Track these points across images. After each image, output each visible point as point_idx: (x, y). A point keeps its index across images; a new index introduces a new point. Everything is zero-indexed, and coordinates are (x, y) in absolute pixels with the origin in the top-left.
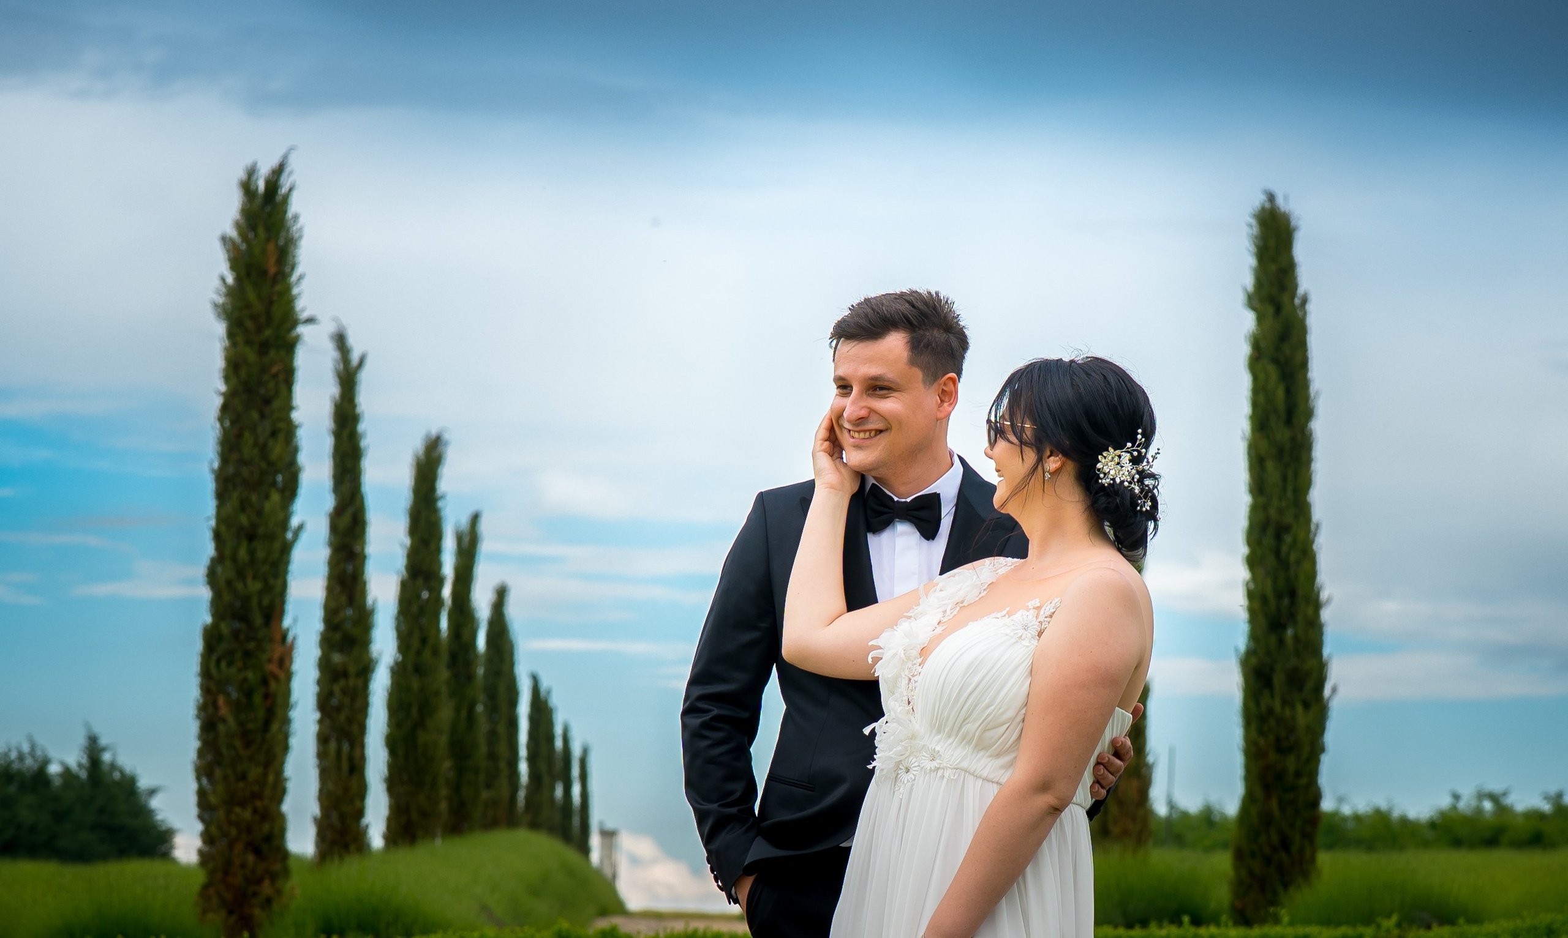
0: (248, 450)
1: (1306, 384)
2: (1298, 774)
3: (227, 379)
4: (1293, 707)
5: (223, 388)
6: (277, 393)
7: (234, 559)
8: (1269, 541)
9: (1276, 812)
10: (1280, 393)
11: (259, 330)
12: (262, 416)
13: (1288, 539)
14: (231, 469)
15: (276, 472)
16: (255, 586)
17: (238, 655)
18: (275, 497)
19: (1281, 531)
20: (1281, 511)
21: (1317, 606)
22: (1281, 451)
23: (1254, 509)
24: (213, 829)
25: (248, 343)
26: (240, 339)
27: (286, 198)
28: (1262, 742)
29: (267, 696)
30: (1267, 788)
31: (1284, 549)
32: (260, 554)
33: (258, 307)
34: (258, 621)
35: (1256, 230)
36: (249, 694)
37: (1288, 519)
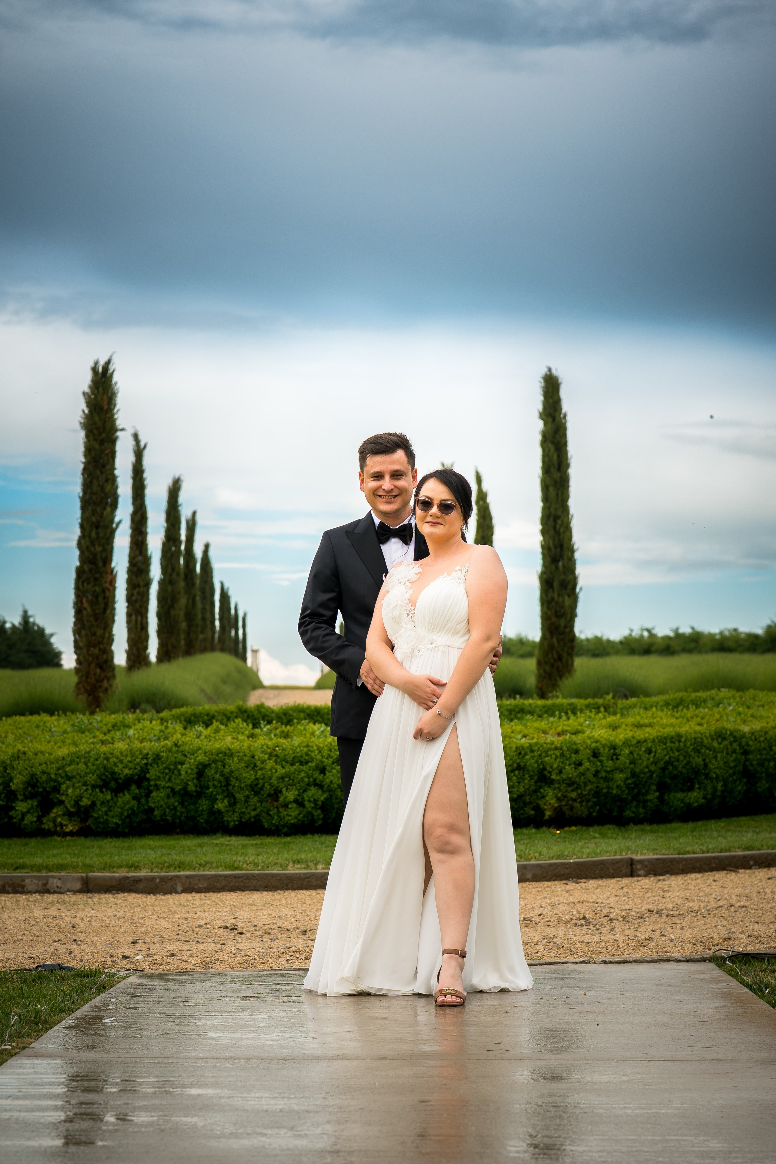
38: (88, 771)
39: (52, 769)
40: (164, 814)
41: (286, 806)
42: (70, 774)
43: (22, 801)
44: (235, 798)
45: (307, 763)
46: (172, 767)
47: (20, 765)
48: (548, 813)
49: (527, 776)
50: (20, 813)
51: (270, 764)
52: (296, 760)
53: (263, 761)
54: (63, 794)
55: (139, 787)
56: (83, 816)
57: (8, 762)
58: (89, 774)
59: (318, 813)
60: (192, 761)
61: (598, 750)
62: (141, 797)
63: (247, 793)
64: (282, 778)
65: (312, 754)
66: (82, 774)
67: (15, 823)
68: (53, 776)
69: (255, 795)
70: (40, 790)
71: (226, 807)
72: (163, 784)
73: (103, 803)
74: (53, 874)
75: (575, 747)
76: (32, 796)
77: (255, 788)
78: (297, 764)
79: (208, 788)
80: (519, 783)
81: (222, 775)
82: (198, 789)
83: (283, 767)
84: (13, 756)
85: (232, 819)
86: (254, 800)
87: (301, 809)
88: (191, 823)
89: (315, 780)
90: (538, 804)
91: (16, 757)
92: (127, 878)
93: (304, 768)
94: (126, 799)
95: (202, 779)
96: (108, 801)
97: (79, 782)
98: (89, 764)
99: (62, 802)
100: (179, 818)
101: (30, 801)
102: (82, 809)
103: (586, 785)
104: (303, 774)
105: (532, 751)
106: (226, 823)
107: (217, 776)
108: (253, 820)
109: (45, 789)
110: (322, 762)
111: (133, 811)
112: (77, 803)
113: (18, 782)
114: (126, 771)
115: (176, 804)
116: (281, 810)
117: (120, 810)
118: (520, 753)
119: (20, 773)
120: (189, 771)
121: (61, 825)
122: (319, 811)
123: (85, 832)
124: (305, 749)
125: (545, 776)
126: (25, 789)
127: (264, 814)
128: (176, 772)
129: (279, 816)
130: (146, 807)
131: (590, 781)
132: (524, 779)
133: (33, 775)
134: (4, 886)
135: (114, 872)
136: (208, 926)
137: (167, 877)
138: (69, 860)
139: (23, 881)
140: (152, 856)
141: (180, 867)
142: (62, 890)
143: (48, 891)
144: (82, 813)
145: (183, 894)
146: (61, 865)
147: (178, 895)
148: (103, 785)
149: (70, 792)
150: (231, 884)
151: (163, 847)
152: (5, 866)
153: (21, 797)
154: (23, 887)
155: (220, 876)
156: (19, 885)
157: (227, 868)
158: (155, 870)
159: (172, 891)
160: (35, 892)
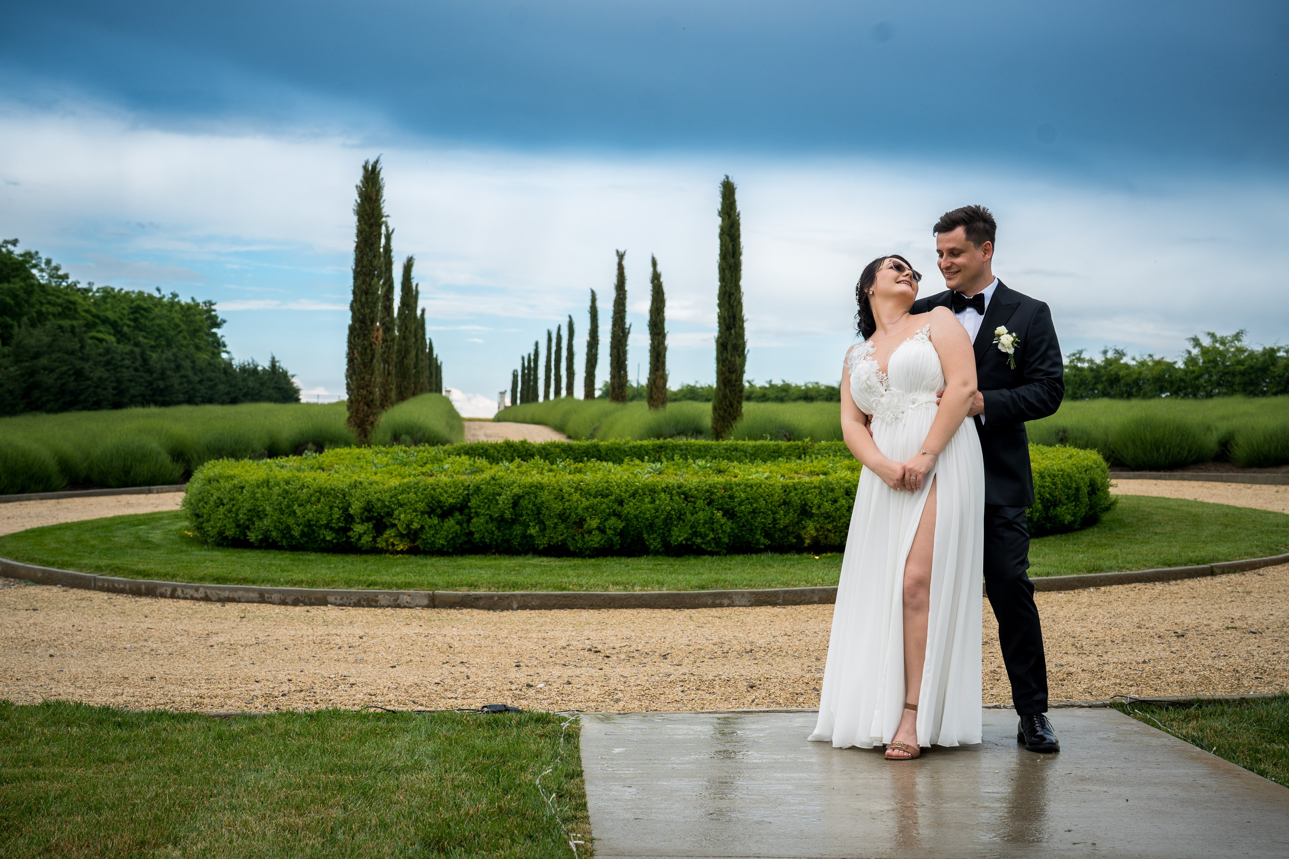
0: (365, 263)
1: (739, 244)
2: (736, 381)
3: (358, 237)
4: (735, 357)
5: (356, 240)
6: (376, 242)
7: (360, 302)
8: (727, 298)
9: (729, 394)
10: (730, 246)
11: (369, 219)
12: (370, 250)
13: (732, 298)
14: (359, 269)
15: (375, 270)
16: (367, 310)
17: (362, 335)
18: (375, 279)
19: (730, 295)
20: (730, 288)
21: (743, 321)
22: (731, 267)
23: (721, 287)
24: (352, 397)
25: (365, 224)
26: (362, 222)
27: (379, 172)
28: (724, 369)
29: (371, 350)
30: (725, 385)
31: (732, 301)
32: (370, 300)
33: (369, 211)
34: (369, 323)
35: (722, 189)
36: (365, 349)
37: (733, 291)
38: (417, 499)
39: (386, 497)
40: (483, 537)
41: (590, 532)
42: (402, 502)
43: (359, 523)
44: (545, 525)
45: (607, 496)
46: (491, 497)
47: (358, 493)
48: (807, 541)
49: (792, 510)
50: (357, 534)
51: (576, 496)
52: (598, 494)
53: (570, 494)
54: (395, 519)
55: (461, 513)
56: (412, 537)
57: (346, 490)
58: (419, 502)
59: (616, 539)
60: (509, 493)
61: (850, 489)
62: (463, 522)
63: (556, 520)
64: (587, 509)
65: (612, 489)
66: (413, 502)
67: (353, 542)
68: (387, 503)
69: (562, 523)
70: (375, 514)
71: (537, 532)
72: (483, 511)
73: (430, 527)
74: (403, 591)
75: (831, 486)
76: (368, 520)
77: (563, 517)
78: (599, 497)
79: (522, 516)
80: (785, 516)
81: (534, 505)
82: (513, 517)
83: (588, 500)
84: (350, 485)
86: (562, 527)
87: (603, 535)
88: (506, 545)
89: (614, 510)
90: (799, 534)
91: (355, 485)
92: (469, 595)
93: (606, 500)
94: (450, 523)
95: (517, 508)
96: (435, 526)
97: (410, 508)
98: (419, 494)
99: (395, 525)
100: (496, 541)
101: (366, 524)
102: (412, 532)
103: (840, 518)
104: (604, 506)
105: (796, 489)
106: (536, 546)
107: (530, 506)
108: (560, 543)
109: (379, 514)
110: (620, 496)
111: (457, 533)
112: (408, 526)
113: (356, 508)
114: (451, 500)
115: (494, 529)
116: (585, 536)
117: (446, 533)
118: (785, 491)
119: (358, 500)
120: (506, 502)
121: (393, 545)
123: (413, 551)
124: (606, 485)
125: (806, 511)
126: (362, 513)
127: (569, 539)
128: (494, 502)
129: (582, 540)
130: (467, 531)
131: (844, 515)
132: (789, 513)
133: (369, 502)
134: (359, 601)
135: (457, 590)
136: (571, 647)
137: (504, 595)
138: (413, 578)
139: (377, 596)
140: (486, 576)
141: (514, 587)
142: (411, 605)
143: (399, 606)
144: (412, 535)
145: (519, 611)
146: (409, 583)
147: (515, 612)
148: (431, 512)
149: (402, 517)
150: (561, 602)
151: (490, 567)
152: (359, 583)
153: (358, 520)
154: (376, 601)
155: (551, 595)
156: (373, 600)
157: (555, 588)
158: (493, 589)
159: (509, 608)
160: (388, 607)
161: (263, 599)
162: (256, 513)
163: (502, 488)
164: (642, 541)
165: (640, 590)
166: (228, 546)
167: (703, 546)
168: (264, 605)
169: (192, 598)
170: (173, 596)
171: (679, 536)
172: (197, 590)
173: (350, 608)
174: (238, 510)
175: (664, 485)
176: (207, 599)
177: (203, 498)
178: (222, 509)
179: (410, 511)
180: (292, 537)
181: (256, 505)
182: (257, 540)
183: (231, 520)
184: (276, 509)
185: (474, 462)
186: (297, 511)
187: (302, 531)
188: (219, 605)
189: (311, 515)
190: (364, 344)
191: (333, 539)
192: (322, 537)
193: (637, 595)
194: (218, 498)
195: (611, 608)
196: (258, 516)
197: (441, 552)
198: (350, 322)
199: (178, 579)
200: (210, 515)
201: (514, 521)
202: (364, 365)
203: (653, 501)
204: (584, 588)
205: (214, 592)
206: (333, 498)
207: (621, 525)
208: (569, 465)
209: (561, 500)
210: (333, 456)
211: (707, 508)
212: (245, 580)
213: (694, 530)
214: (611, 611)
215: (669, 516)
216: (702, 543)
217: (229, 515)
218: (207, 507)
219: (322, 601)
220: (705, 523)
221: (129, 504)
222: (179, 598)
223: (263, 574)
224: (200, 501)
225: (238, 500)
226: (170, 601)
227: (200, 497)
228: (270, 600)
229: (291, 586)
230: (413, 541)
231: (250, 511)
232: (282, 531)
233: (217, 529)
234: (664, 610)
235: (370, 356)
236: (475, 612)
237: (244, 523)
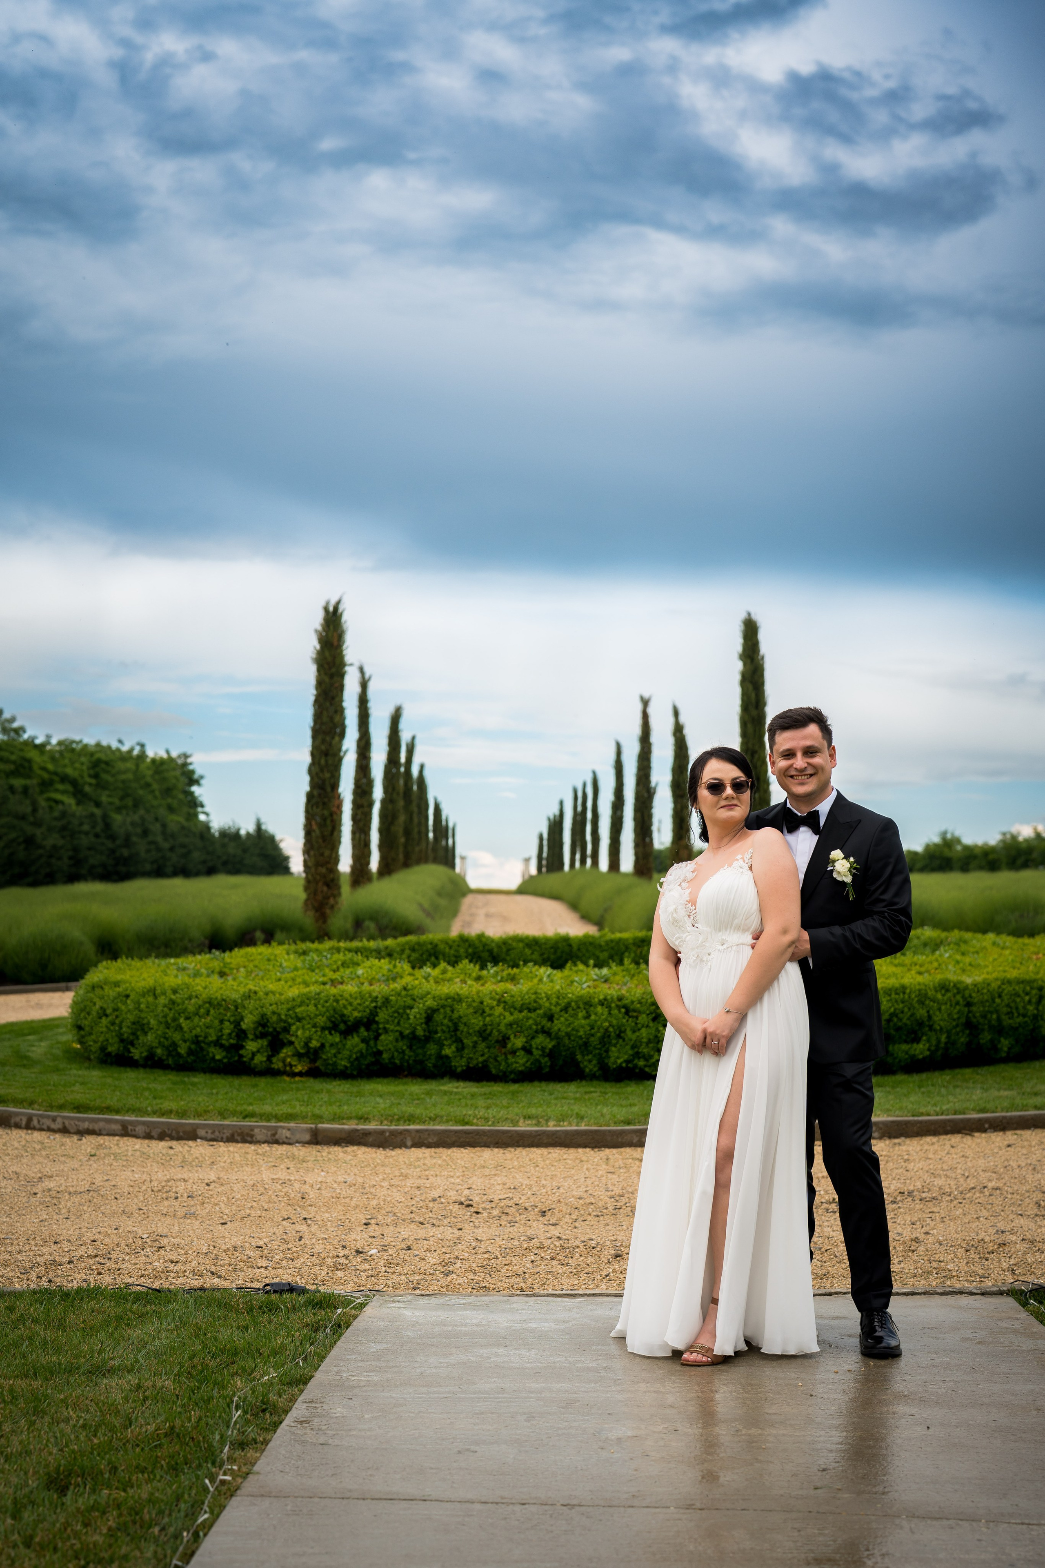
0: (325, 719)
1: (763, 692)
3: (317, 689)
5: (315, 693)
6: (337, 695)
7: (319, 764)
10: (753, 696)
11: (330, 668)
12: (331, 704)
13: (756, 756)
14: (318, 727)
15: (337, 727)
16: (327, 775)
17: (321, 803)
18: (337, 738)
24: (310, 876)
25: (326, 674)
26: (322, 672)
27: (341, 614)
29: (332, 821)
32: (330, 762)
33: (330, 659)
34: (329, 790)
35: (743, 629)
36: (325, 820)
38: (317, 1013)
39: (283, 1010)
40: (393, 1057)
41: (514, 1052)
42: (300, 1015)
43: (252, 1040)
44: (463, 1043)
45: (535, 1010)
46: (401, 1011)
47: (251, 1004)
50: (250, 1052)
51: (499, 1010)
52: (525, 1007)
53: (492, 1008)
54: (293, 1035)
55: (368, 1029)
56: (312, 1057)
57: (239, 1001)
58: (318, 1016)
59: (545, 1061)
60: (421, 1005)
62: (370, 1039)
63: (475, 1039)
64: (510, 1025)
65: (541, 1002)
66: (312, 1016)
67: (245, 1062)
68: (283, 1017)
69: (483, 1041)
70: (271, 1030)
71: (454, 1052)
72: (392, 1027)
73: (332, 1045)
76: (263, 1036)
77: (483, 1034)
78: (526, 1011)
79: (436, 1032)
81: (451, 1020)
82: (427, 1034)
83: (512, 1014)
84: (244, 995)
85: (460, 1064)
86: (482, 1046)
87: (529, 1056)
88: (419, 1067)
89: (543, 1027)
91: (248, 996)
93: (533, 1015)
94: (354, 1042)
95: (430, 1024)
96: (337, 1044)
97: (309, 1023)
98: (319, 1006)
99: (292, 1043)
100: (408, 1061)
101: (260, 1041)
102: (312, 1051)
104: (531, 1022)
106: (454, 1068)
107: (446, 1021)
108: (480, 1065)
109: (275, 1029)
110: (550, 1010)
111: (362, 1053)
112: (306, 1044)
113: (248, 1022)
114: (356, 1014)
115: (405, 1048)
116: (509, 1057)
117: (348, 1053)
119: (251, 1013)
120: (418, 1016)
121: (291, 1066)
122: (547, 1059)
123: (314, 1073)
124: (534, 997)
126: (255, 1029)
127: (491, 1060)
128: (405, 1016)
129: (507, 1063)
130: (375, 1050)
133: (263, 1016)
134: (233, 1135)
135: (343, 1124)
136: (443, 1200)
137: (396, 1130)
138: (298, 1108)
139: (252, 1130)
140: (382, 1106)
141: (409, 1120)
142: (291, 1141)
143: (277, 1142)
144: (312, 1054)
145: (413, 1149)
146: (291, 1115)
147: (407, 1150)
148: (333, 1027)
149: (300, 1034)
150: (462, 1139)
151: (392, 1094)
152: (234, 1113)
153: (251, 1037)
154: (252, 1136)
155: (450, 1131)
156: (248, 1135)
157: (457, 1122)
158: (385, 1122)
159: (402, 1145)
160: (264, 1142)
161: (126, 1131)
162: (140, 1027)
163: (414, 1000)
164: (577, 1064)
165: (555, 1126)
166: (112, 1064)
167: (647, 1069)
168: (125, 1138)
169: (49, 1129)
170: (29, 1127)
171: (618, 1058)
172: (54, 1119)
173: (221, 1144)
174: (121, 1022)
175: (601, 997)
176: (64, 1131)
177: (85, 1007)
178: (104, 1021)
179: (309, 1026)
180: (179, 1055)
181: (140, 1018)
182: (141, 1057)
183: (114, 1034)
184: (161, 1023)
185: (395, 966)
186: (183, 1025)
187: (190, 1048)
188: (75, 1138)
189: (198, 1029)
190: (323, 815)
191: (224, 1058)
192: (211, 1055)
193: (549, 1131)
194: (101, 1008)
195: (519, 1146)
196: (143, 1030)
197: (343, 1075)
198: (308, 789)
199: (36, 1106)
200: (92, 1028)
201: (427, 1039)
202: (324, 838)
203: (588, 1017)
204: (490, 1123)
205: (72, 1123)
206: (225, 1010)
207: (549, 1044)
208: (503, 971)
209: (481, 1014)
210: (242, 956)
211: (651, 1024)
212: (109, 1109)
213: (636, 1050)
214: (519, 1150)
215: (606, 1034)
216: (646, 1066)
217: (112, 1028)
218: (90, 1018)
219: (190, 1135)
220: (649, 1042)
221: (39, 1006)
222: (34, 1129)
223: (132, 1101)
224: (82, 1010)
225: (122, 1011)
226: (22, 1133)
227: (82, 1006)
228: (133, 1133)
229: (159, 1117)
230: (313, 1061)
231: (134, 1023)
232: (167, 1048)
233: (99, 1044)
234: (580, 1150)
235: (330, 828)
236: (363, 1149)
237: (128, 1038)
